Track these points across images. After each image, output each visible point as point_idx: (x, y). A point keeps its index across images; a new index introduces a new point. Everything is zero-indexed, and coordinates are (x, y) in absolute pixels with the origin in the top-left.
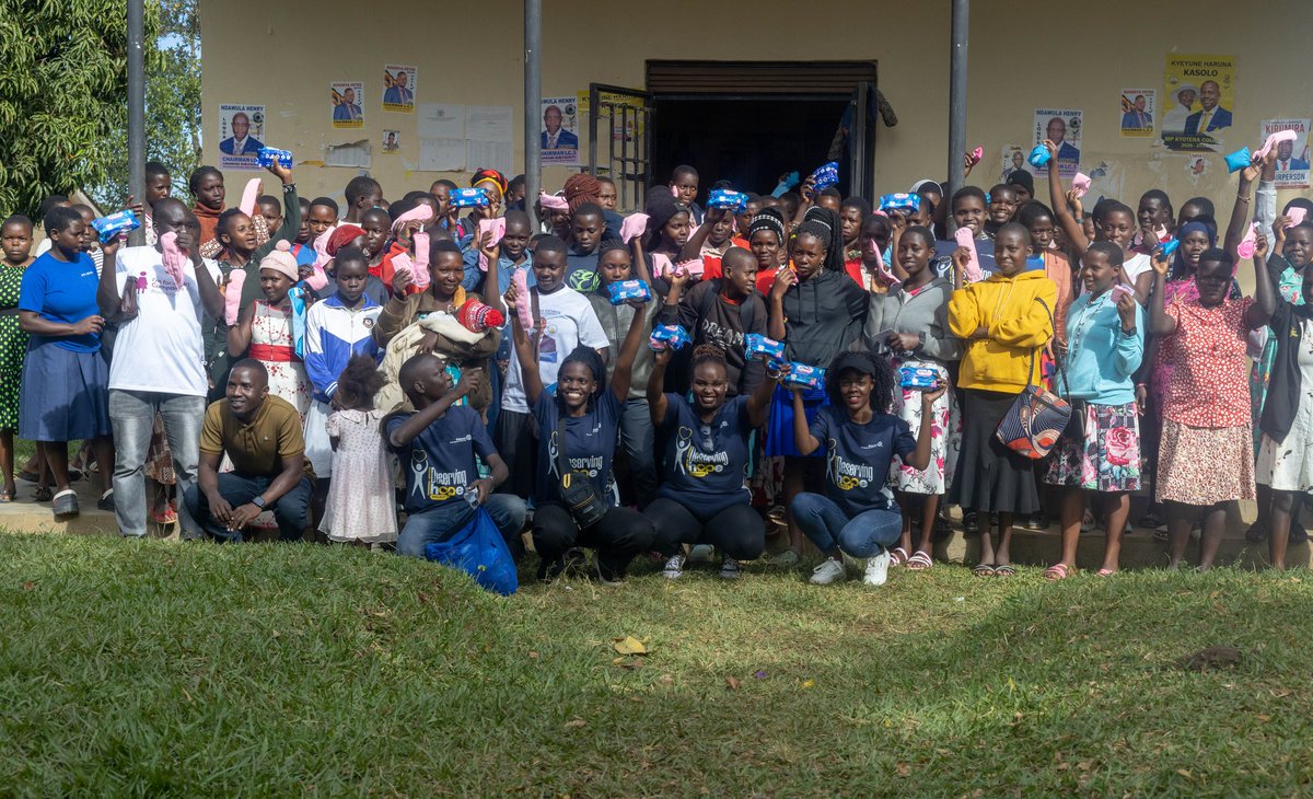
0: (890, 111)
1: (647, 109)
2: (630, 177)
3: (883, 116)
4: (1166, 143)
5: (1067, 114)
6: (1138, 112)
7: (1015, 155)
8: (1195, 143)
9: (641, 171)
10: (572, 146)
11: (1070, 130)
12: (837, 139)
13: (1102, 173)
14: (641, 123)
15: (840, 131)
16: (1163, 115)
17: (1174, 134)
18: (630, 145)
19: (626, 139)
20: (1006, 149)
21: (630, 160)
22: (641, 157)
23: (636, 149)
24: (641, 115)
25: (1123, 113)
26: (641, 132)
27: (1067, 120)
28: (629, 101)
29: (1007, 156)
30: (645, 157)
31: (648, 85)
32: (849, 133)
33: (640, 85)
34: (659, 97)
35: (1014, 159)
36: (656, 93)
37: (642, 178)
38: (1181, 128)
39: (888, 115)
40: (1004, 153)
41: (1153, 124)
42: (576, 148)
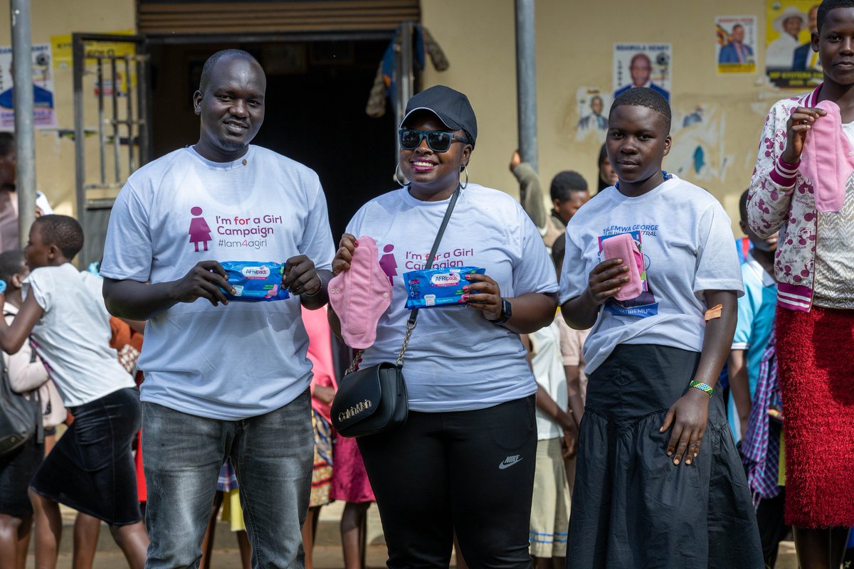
0: (440, 52)
1: (141, 58)
2: (123, 141)
3: (433, 59)
4: (772, 80)
5: (652, 48)
6: (737, 45)
7: (593, 100)
8: (805, 80)
9: (135, 133)
10: (46, 104)
11: (657, 68)
12: (377, 89)
13: (698, 118)
14: (133, 73)
15: (379, 79)
16: (766, 46)
17: (781, 70)
18: (122, 102)
19: (115, 94)
20: (583, 94)
21: (122, 122)
22: (135, 117)
23: (129, 108)
24: (132, 65)
25: (718, 47)
26: (134, 84)
27: (653, 56)
28: (119, 49)
29: (583, 102)
30: (140, 116)
31: (139, 26)
32: (392, 83)
33: (129, 27)
34: (154, 41)
35: (593, 105)
36: (149, 36)
37: (138, 141)
38: (787, 61)
39: (437, 58)
40: (579, 98)
41: (756, 57)
42: (51, 106)
